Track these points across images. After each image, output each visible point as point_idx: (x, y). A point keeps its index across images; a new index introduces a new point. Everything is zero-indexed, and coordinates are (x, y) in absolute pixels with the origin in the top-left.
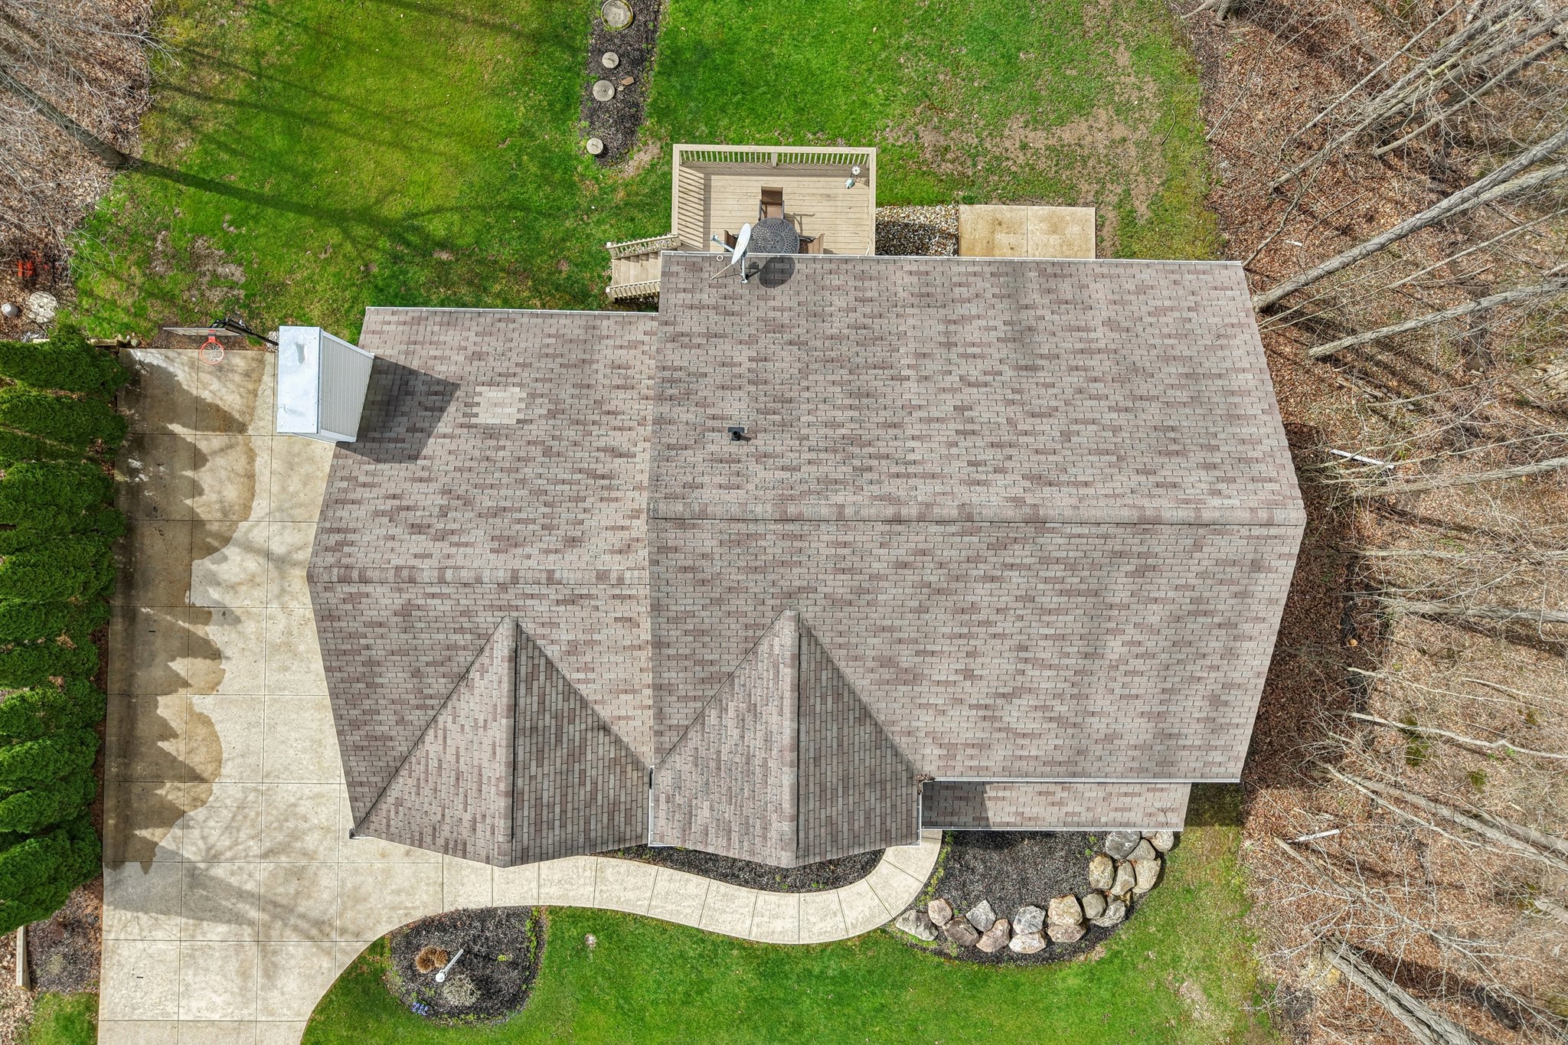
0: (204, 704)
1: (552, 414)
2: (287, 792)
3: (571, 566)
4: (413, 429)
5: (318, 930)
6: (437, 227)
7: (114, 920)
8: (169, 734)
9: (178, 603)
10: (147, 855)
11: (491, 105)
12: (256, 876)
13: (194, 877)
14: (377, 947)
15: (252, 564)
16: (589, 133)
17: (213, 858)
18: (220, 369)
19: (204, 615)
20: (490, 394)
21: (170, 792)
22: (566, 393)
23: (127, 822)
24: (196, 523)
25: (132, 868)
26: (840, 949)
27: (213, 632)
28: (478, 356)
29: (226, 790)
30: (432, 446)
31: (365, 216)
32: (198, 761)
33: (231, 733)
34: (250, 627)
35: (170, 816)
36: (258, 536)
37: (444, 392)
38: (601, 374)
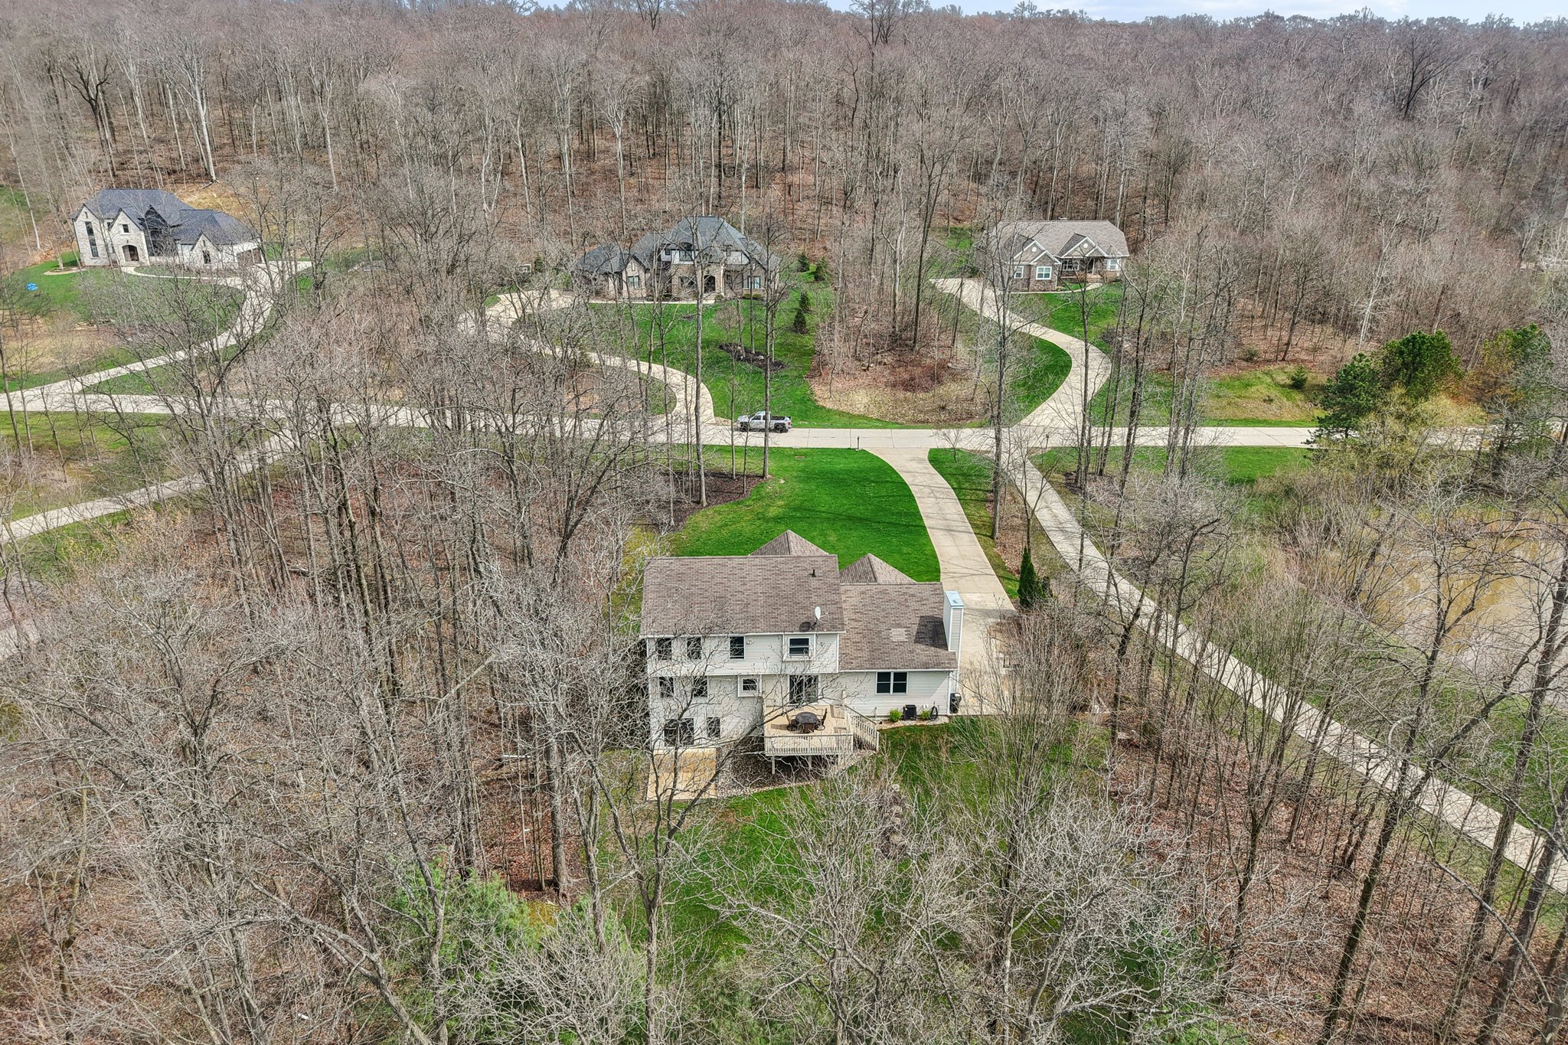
1: (880, 632)
4: (926, 626)
20: (903, 638)
22: (876, 640)
28: (911, 652)
30: (917, 620)
37: (919, 639)
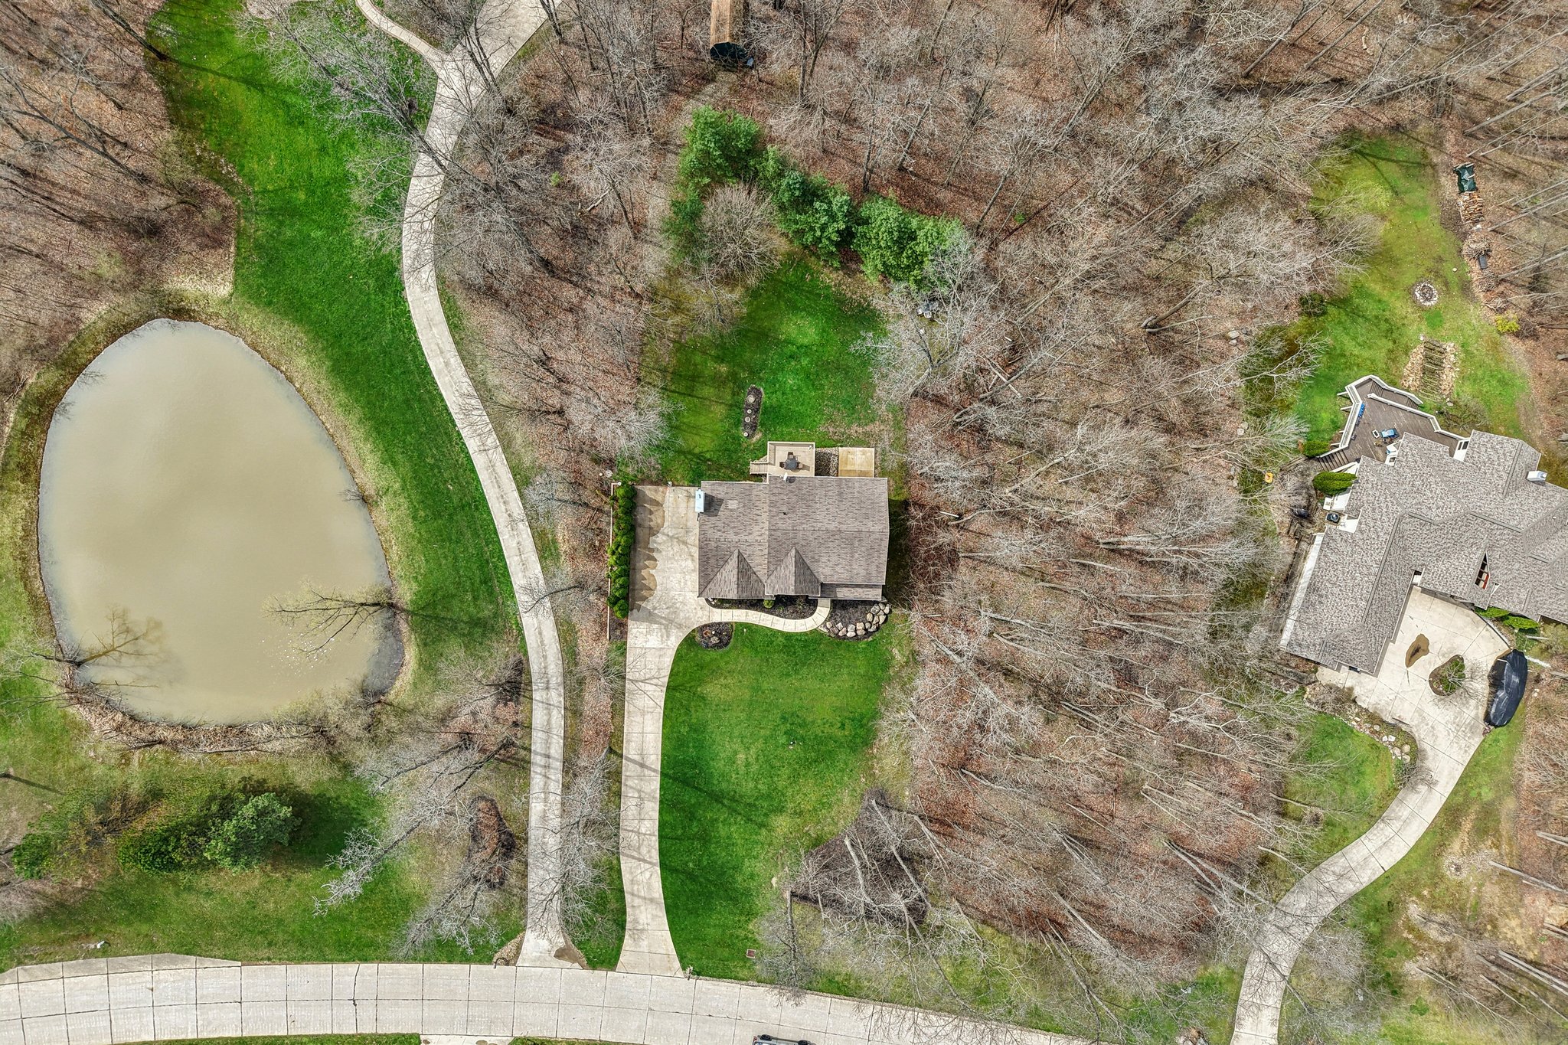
0: (653, 572)
1: (744, 506)
2: (672, 593)
3: (750, 538)
4: (715, 509)
5: (680, 626)
6: (708, 456)
7: (631, 624)
8: (645, 579)
9: (646, 547)
10: (639, 608)
11: (720, 424)
12: (664, 613)
13: (650, 614)
14: (694, 631)
15: (665, 538)
16: (744, 431)
17: (655, 609)
18: (656, 491)
19: (652, 550)
20: (730, 501)
21: (644, 593)
23: (634, 600)
24: (650, 528)
25: (635, 611)
26: (805, 634)
27: (655, 554)
28: (727, 492)
29: (658, 593)
30: (720, 513)
31: (690, 452)
32: (651, 586)
33: (659, 579)
34: (664, 553)
35: (644, 599)
36: (666, 531)
37: (721, 501)
38: (754, 498)
